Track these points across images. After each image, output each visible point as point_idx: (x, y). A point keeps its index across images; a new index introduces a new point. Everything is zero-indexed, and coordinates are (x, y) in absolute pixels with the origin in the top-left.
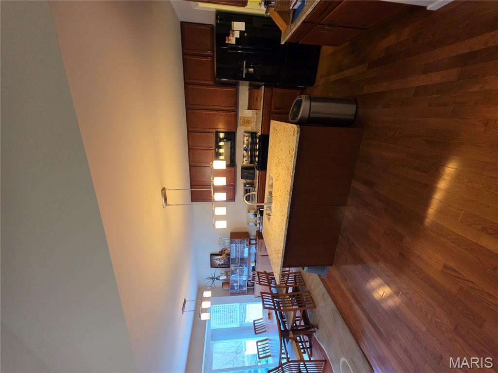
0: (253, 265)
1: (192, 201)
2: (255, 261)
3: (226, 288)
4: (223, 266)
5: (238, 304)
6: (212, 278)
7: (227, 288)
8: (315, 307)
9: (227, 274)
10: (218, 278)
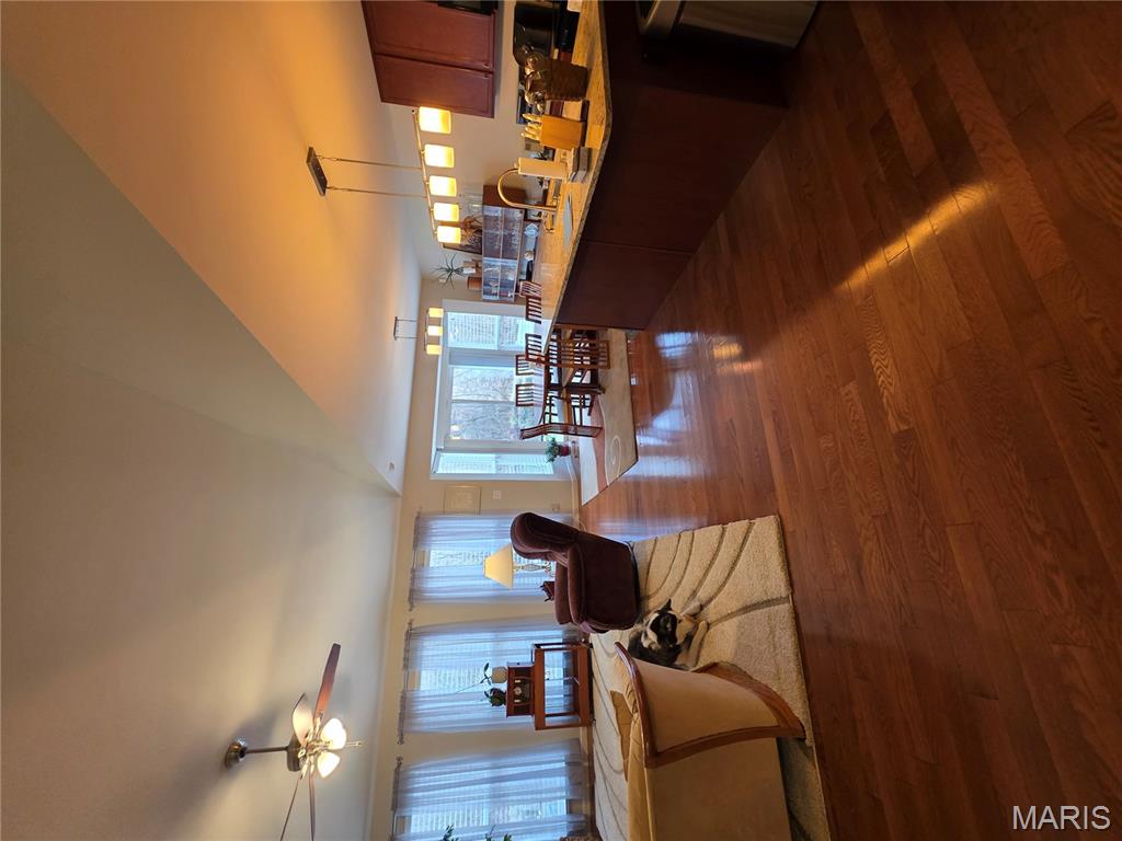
0: (529, 258)
1: (383, 101)
2: (535, 250)
3: (474, 288)
4: (469, 249)
5: (497, 317)
6: (448, 270)
7: (478, 289)
8: (609, 366)
9: (477, 266)
10: (459, 271)
